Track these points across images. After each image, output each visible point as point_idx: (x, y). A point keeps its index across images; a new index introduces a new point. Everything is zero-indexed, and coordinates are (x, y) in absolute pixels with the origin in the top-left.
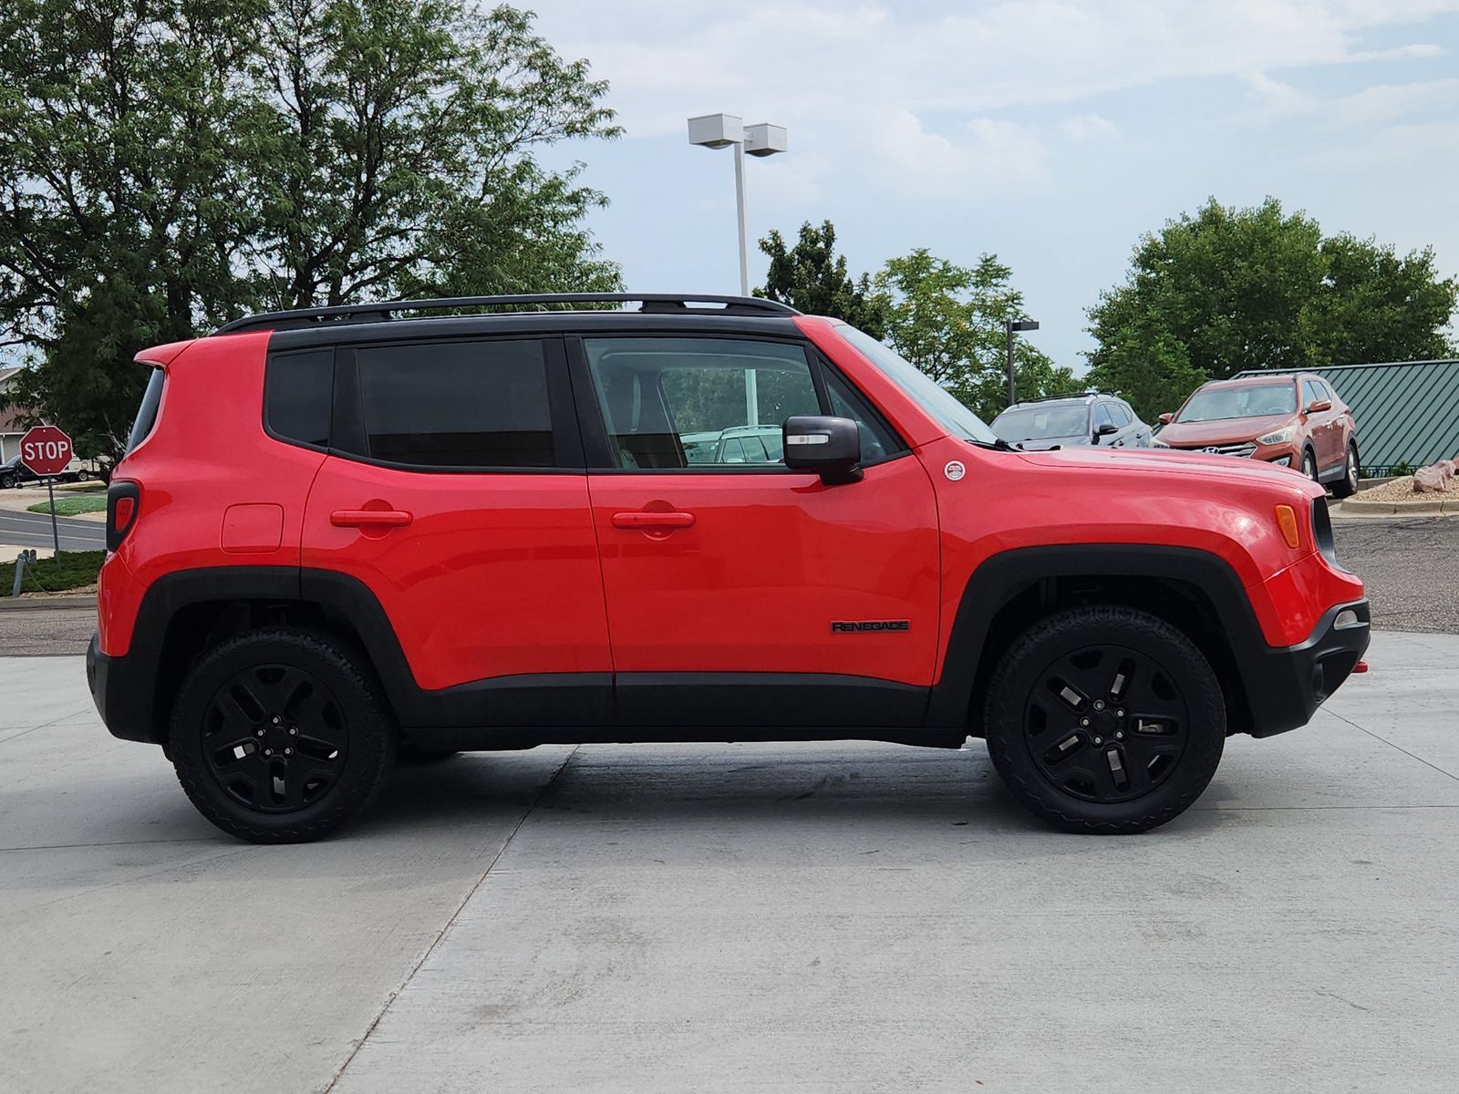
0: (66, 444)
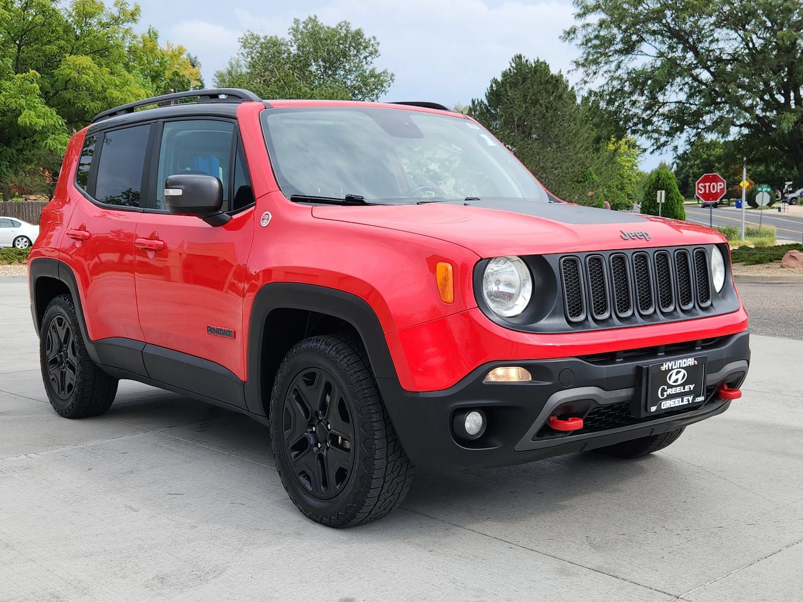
0: (722, 184)
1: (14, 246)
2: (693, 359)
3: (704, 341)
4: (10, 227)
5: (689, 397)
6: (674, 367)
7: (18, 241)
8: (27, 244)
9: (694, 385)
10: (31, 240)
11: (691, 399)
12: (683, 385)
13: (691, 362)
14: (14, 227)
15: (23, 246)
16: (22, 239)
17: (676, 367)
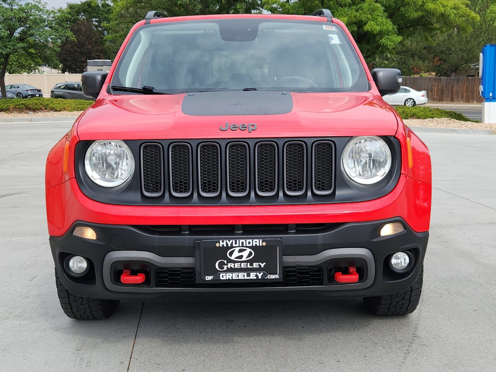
1: (405, 104)
2: (261, 241)
3: (298, 225)
4: (404, 92)
5: (258, 274)
6: (234, 245)
7: (408, 101)
8: (413, 103)
9: (264, 264)
10: (415, 101)
11: (260, 276)
12: (251, 262)
13: (257, 242)
14: (406, 92)
15: (410, 105)
16: (410, 100)
17: (238, 245)
